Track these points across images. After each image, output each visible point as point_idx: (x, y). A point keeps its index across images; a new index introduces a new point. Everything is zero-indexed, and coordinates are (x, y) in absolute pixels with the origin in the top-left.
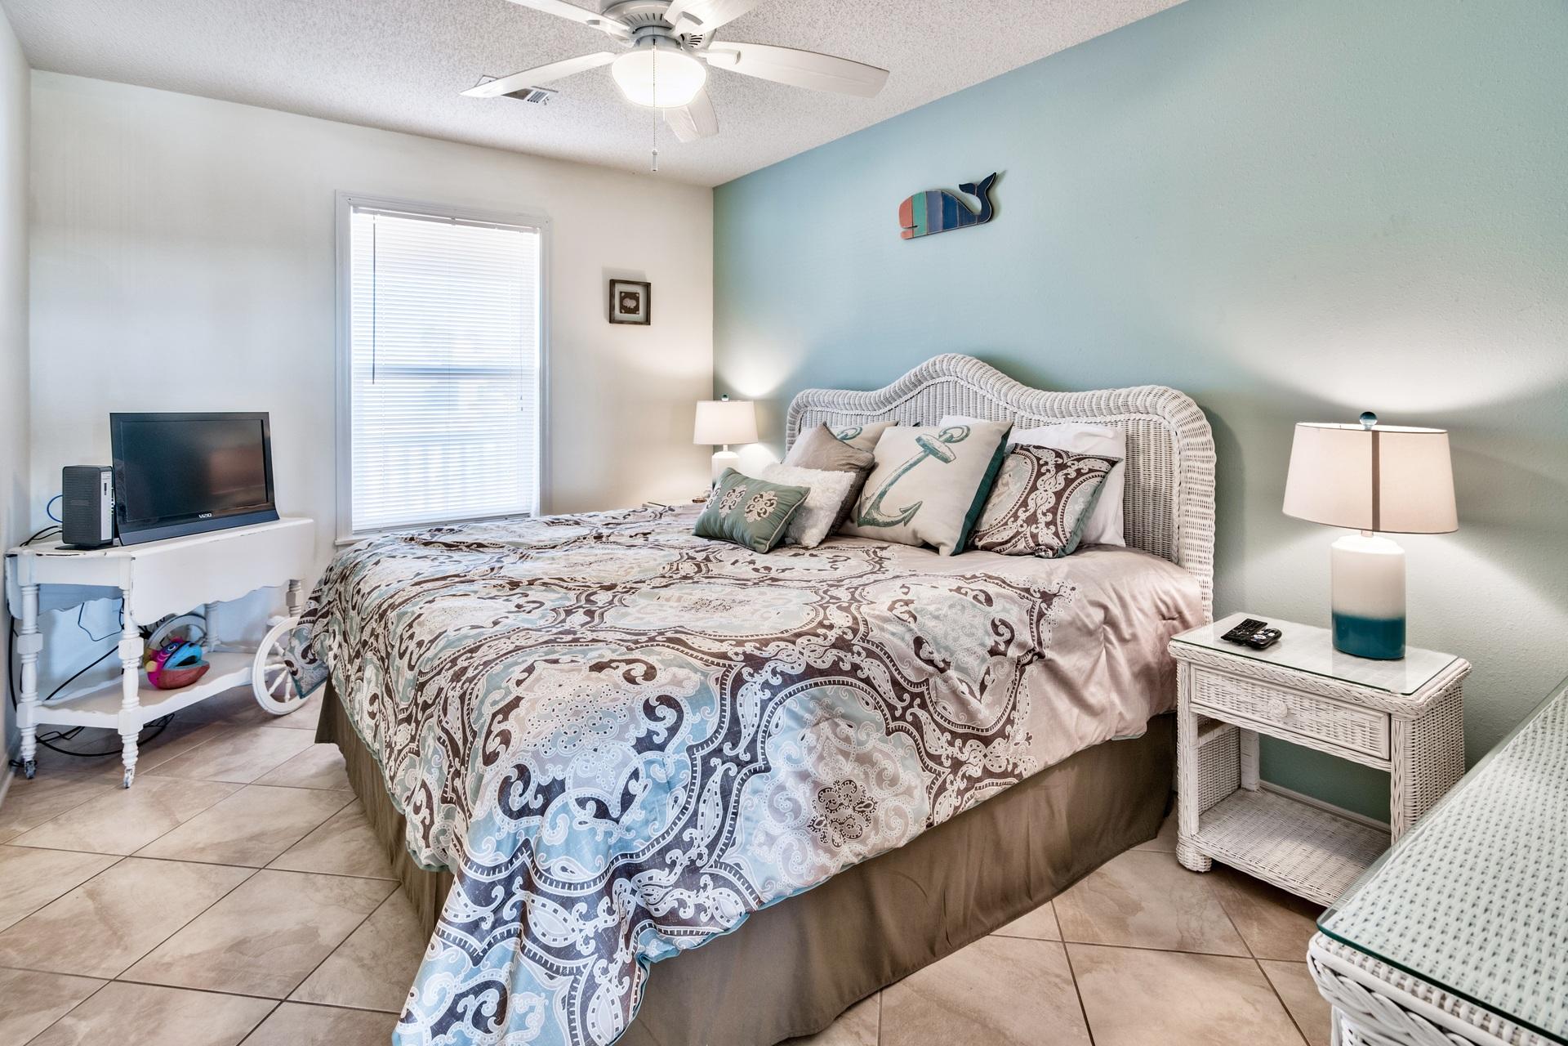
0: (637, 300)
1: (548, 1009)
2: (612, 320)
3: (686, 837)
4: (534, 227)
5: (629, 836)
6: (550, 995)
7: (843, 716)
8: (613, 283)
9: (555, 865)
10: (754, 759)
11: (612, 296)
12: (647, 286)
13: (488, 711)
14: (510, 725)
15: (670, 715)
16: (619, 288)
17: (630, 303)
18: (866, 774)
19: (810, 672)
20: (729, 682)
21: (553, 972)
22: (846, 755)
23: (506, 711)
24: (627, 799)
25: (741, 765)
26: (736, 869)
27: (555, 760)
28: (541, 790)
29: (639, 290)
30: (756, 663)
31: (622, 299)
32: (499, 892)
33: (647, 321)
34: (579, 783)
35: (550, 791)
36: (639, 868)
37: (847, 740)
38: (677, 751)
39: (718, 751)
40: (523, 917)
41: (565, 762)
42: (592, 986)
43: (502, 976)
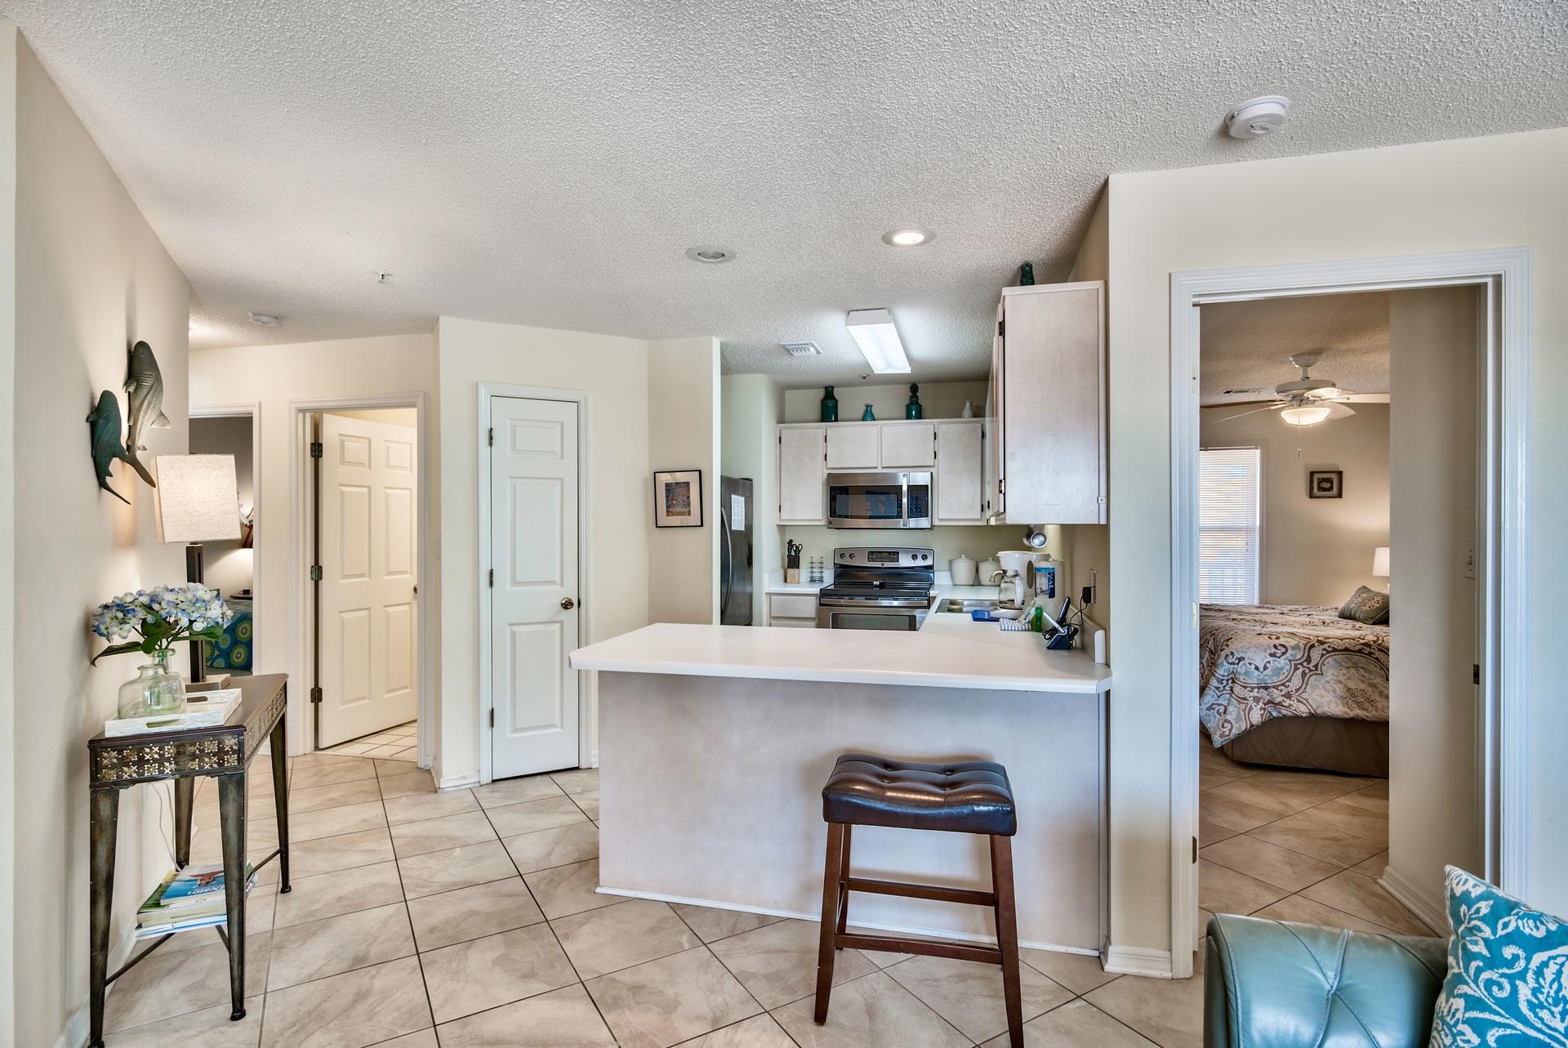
0: (1332, 482)
1: (1239, 712)
2: (1312, 496)
3: (1287, 684)
4: (1257, 446)
5: (1266, 678)
6: (1239, 708)
7: (1362, 668)
8: (1312, 474)
9: (1241, 678)
10: (1317, 670)
11: (1311, 482)
12: (1340, 474)
13: (1222, 641)
14: (1229, 643)
15: (1283, 650)
16: (1316, 477)
17: (1326, 485)
18: (1373, 691)
19: (1346, 649)
20: (1308, 646)
21: (1240, 703)
22: (1364, 682)
23: (1228, 640)
24: (1265, 668)
25: (1310, 670)
26: (1307, 700)
27: (1242, 652)
28: (1237, 658)
29: (1334, 477)
30: (1321, 643)
31: (1319, 483)
32: (1225, 682)
33: (1340, 495)
34: (1249, 659)
35: (1240, 659)
36: (1269, 687)
37: (1364, 676)
38: (1285, 659)
39: (1302, 664)
40: (1232, 690)
41: (1245, 653)
42: (1251, 708)
43: (1225, 703)
